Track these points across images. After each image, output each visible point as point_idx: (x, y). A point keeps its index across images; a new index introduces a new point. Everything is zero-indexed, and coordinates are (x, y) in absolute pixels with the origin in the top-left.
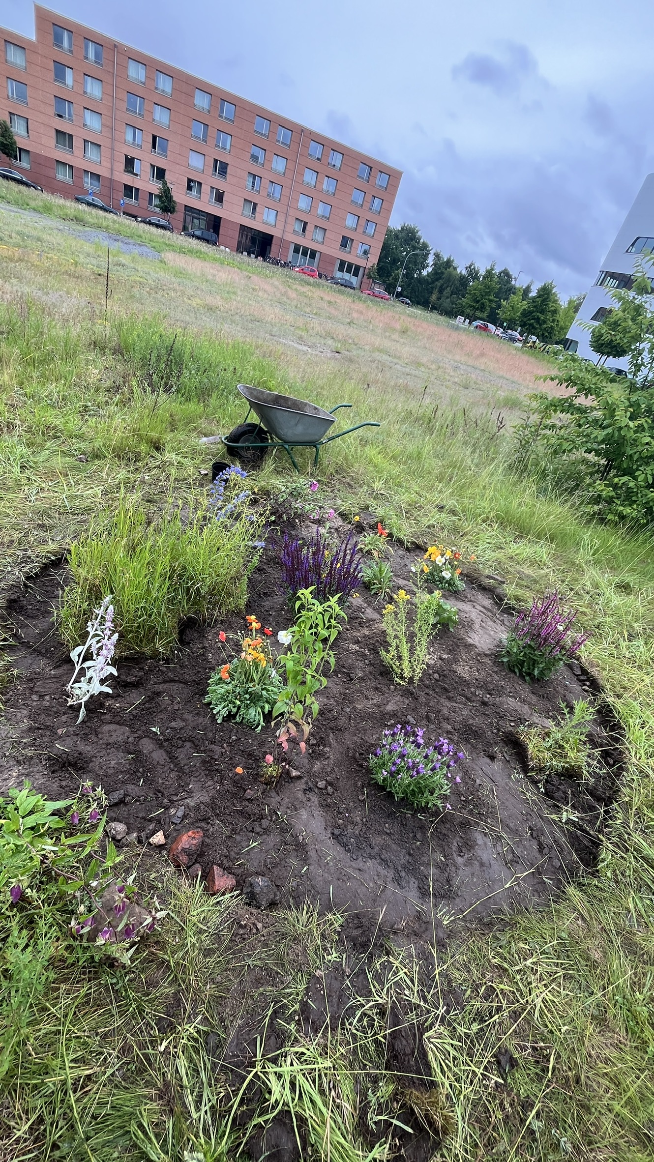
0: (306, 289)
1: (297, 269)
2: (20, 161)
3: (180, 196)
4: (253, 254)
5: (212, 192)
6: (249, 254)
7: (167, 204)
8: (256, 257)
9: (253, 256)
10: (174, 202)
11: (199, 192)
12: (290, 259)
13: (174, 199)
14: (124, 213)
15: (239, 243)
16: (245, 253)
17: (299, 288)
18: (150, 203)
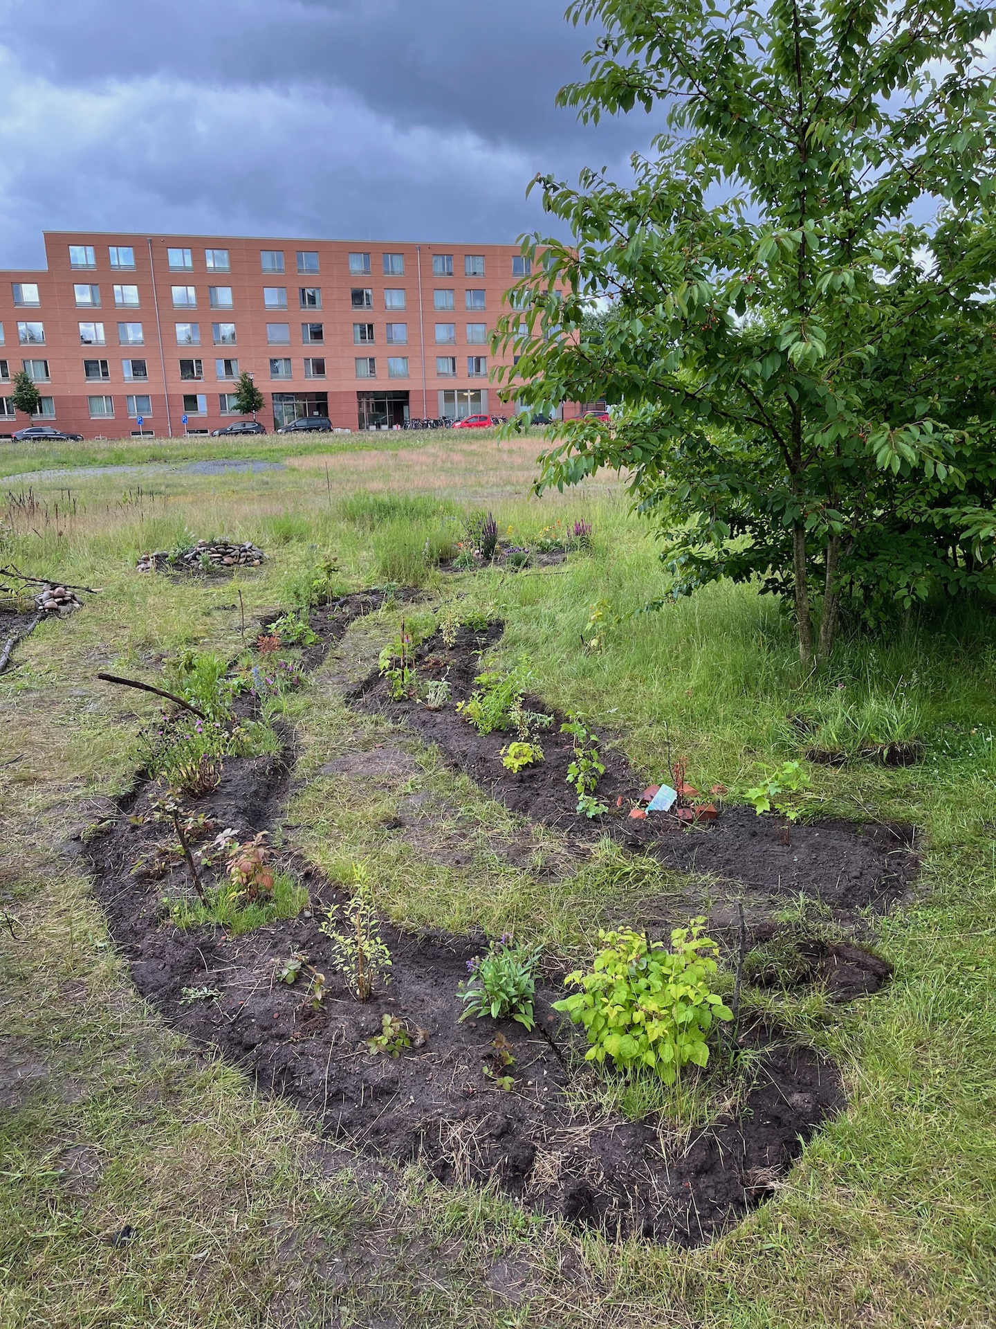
0: (476, 446)
1: (458, 424)
2: (41, 412)
3: (265, 386)
4: (385, 423)
5: (307, 364)
6: (378, 426)
7: (250, 400)
8: (391, 427)
9: (385, 427)
10: (259, 394)
11: (289, 371)
12: (442, 413)
13: (260, 391)
14: (191, 432)
15: (361, 416)
16: (373, 428)
17: (466, 447)
18: (223, 407)
